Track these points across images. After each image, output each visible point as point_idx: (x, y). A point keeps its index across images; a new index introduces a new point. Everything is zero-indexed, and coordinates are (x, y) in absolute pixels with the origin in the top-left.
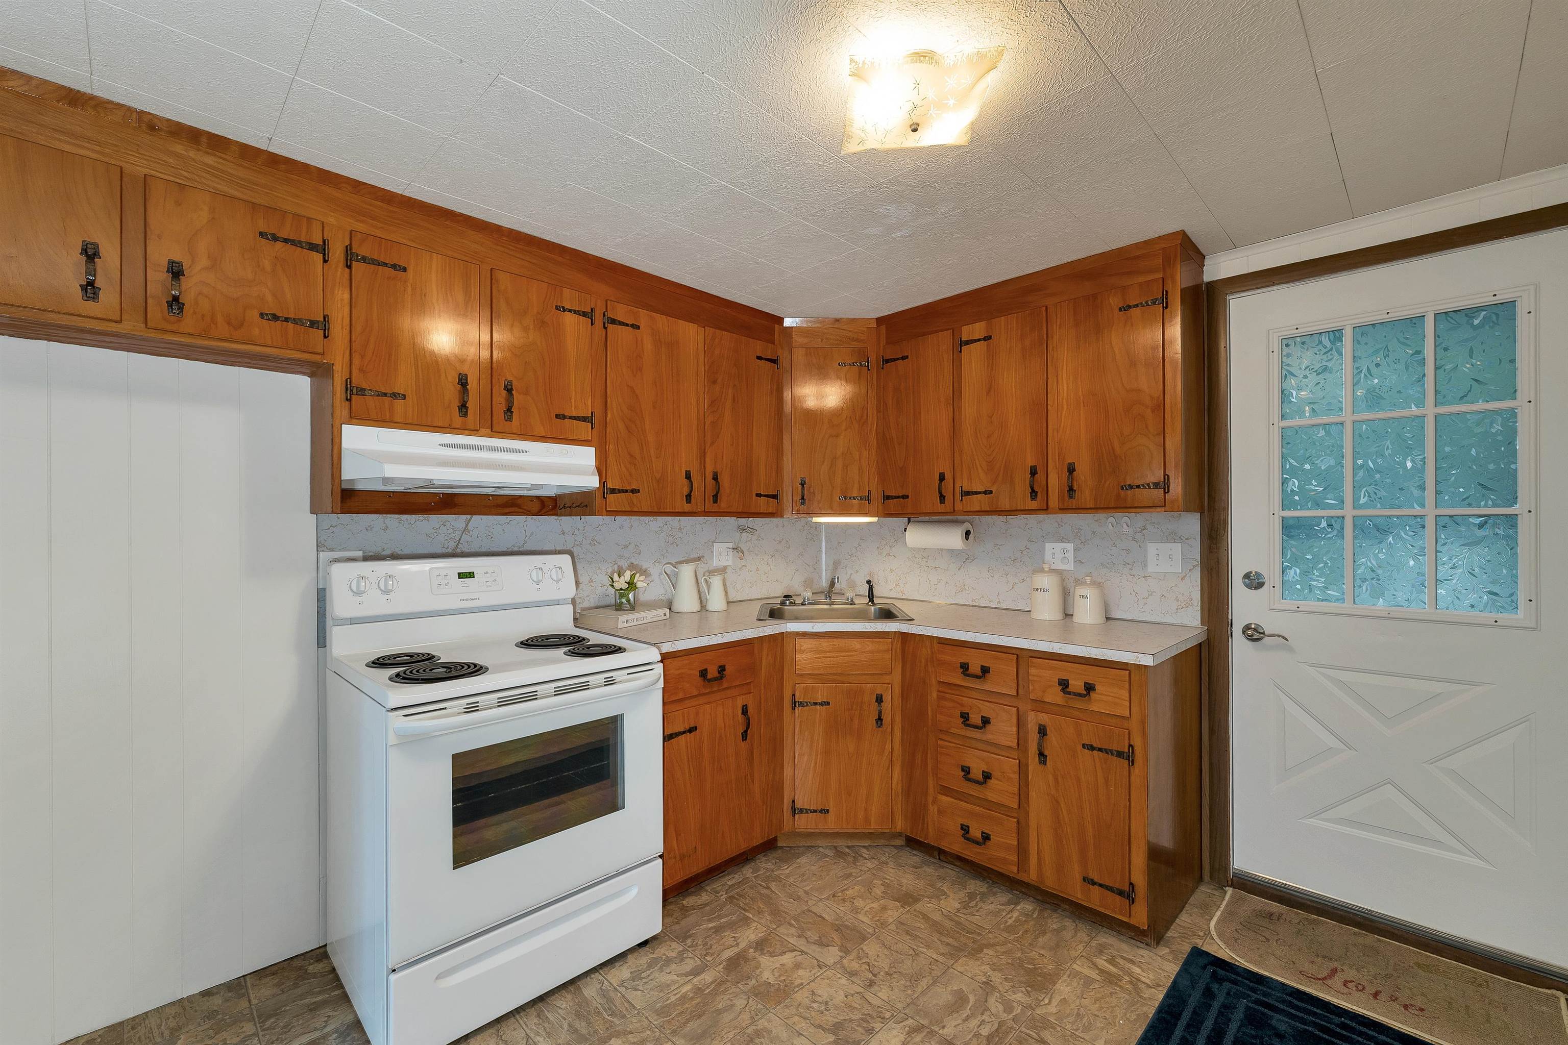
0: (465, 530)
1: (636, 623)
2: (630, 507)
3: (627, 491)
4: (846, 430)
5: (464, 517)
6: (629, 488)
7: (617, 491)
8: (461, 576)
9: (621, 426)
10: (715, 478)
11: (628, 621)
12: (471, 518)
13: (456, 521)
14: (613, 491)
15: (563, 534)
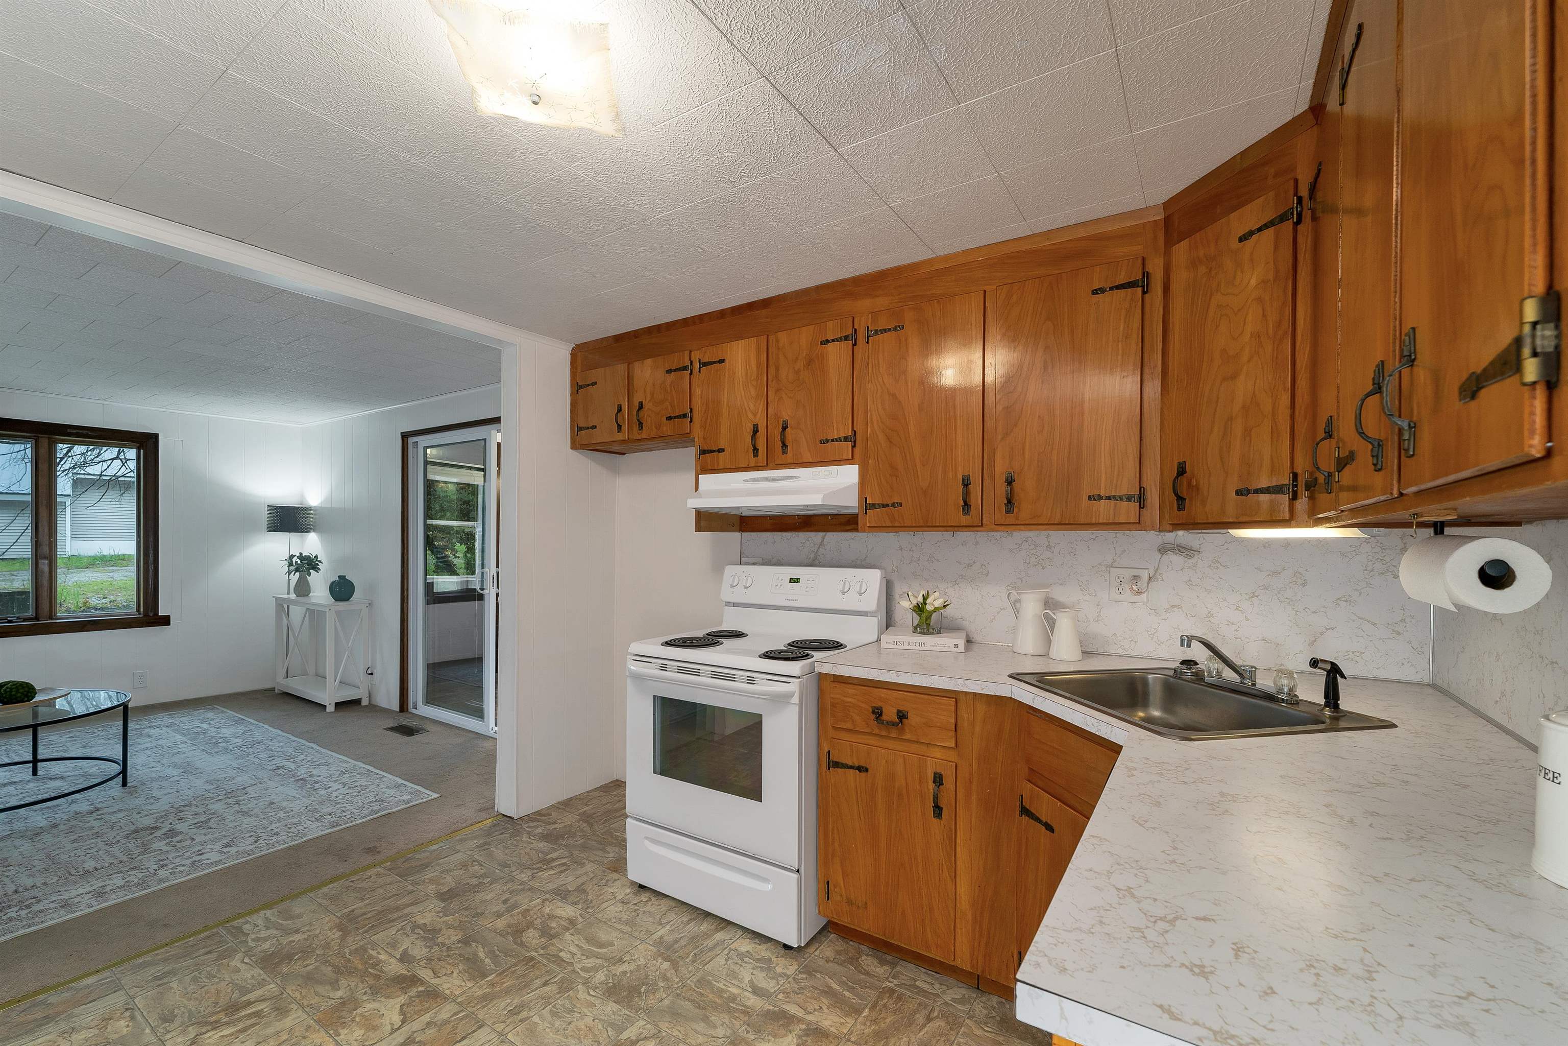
0: (822, 544)
1: (906, 647)
2: (892, 523)
3: (887, 505)
4: (1249, 361)
5: (821, 534)
6: (890, 503)
7: (877, 506)
8: (791, 580)
9: (881, 437)
10: (1010, 482)
11: (895, 643)
12: (825, 535)
13: (814, 538)
14: (873, 506)
15: (901, 549)
